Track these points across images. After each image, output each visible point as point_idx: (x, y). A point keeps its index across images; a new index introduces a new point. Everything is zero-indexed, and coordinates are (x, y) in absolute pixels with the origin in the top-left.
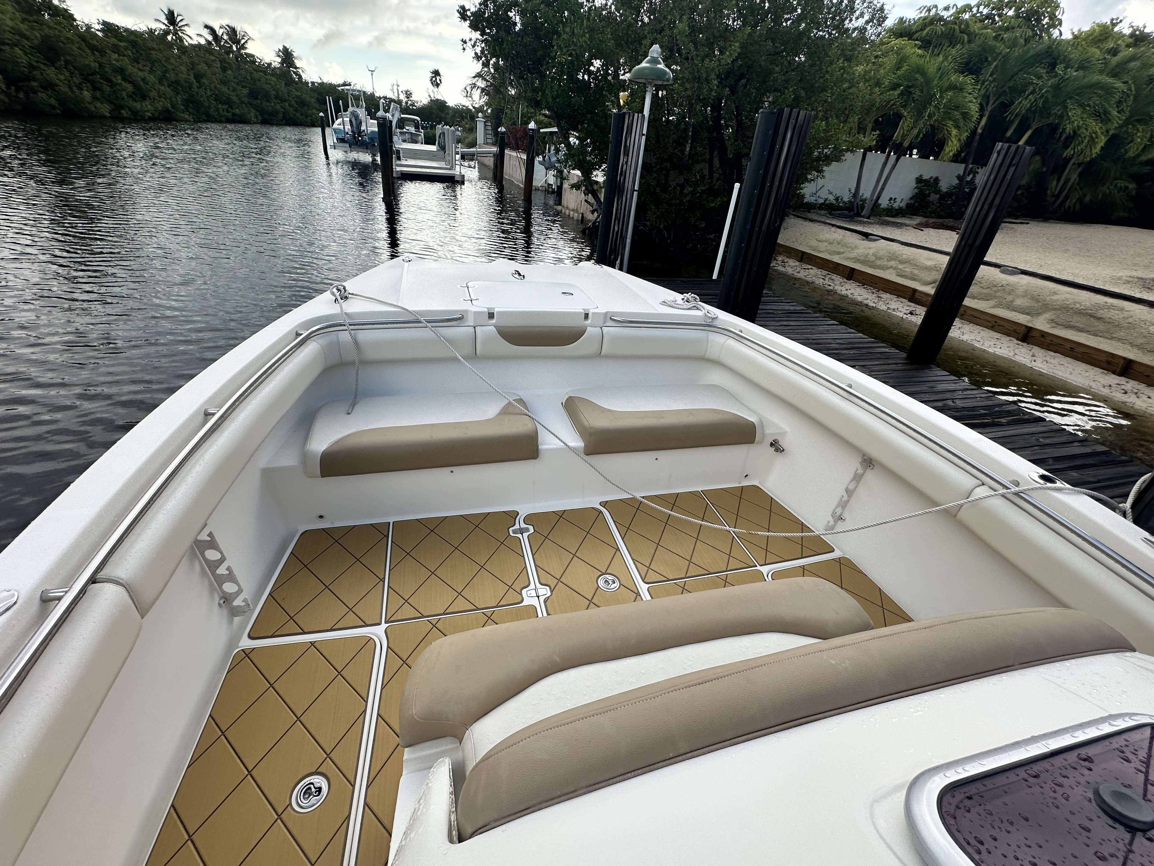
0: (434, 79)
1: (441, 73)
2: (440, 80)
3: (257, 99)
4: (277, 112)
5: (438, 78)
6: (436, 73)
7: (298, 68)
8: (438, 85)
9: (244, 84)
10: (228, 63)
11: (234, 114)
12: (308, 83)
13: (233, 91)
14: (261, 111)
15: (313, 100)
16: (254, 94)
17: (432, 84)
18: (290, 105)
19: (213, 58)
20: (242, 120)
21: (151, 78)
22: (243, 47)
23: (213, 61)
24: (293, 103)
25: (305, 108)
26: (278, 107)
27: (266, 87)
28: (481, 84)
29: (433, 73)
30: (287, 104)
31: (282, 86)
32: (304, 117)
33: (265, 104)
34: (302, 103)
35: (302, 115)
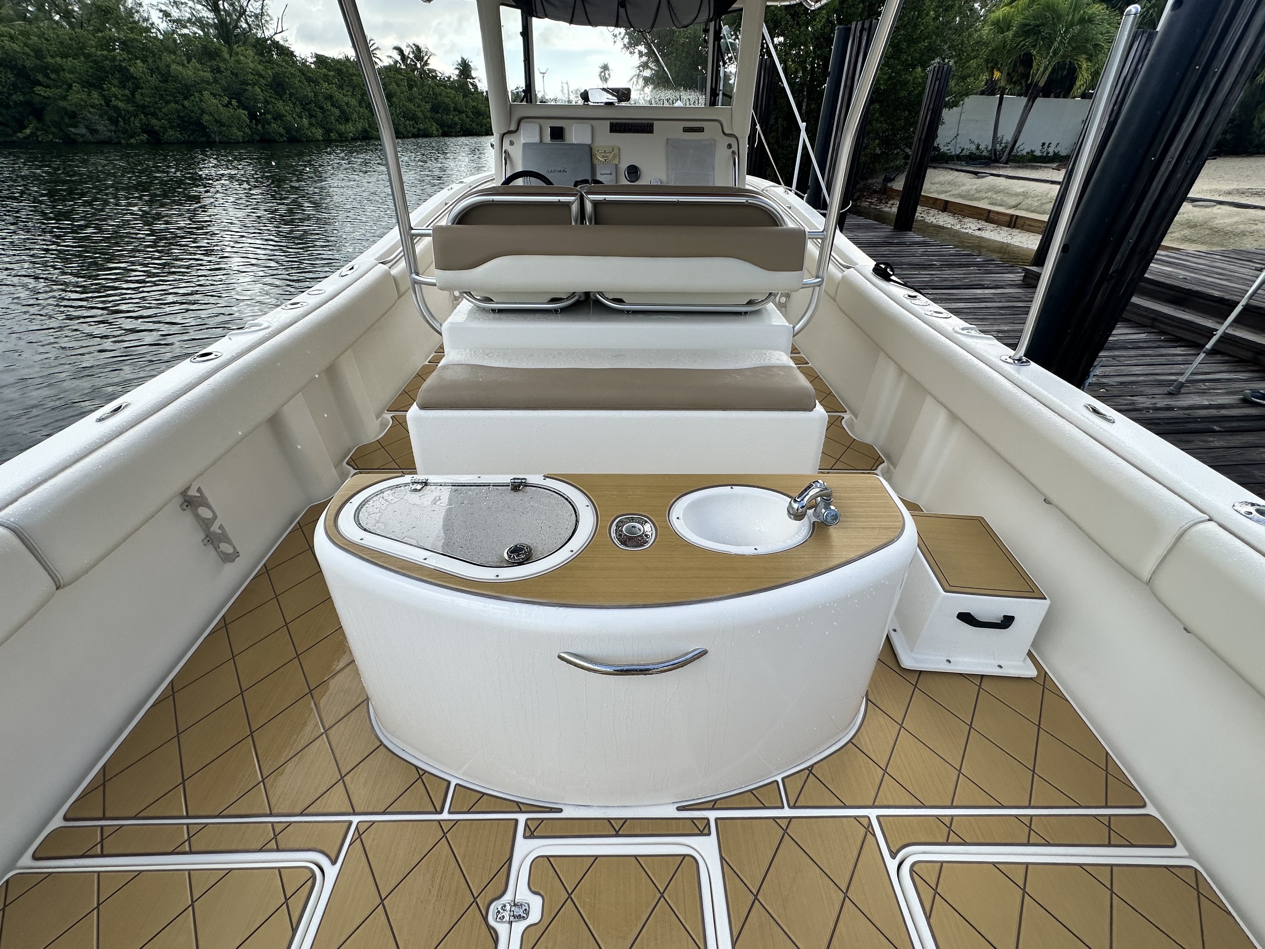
0: (603, 74)
1: (610, 68)
2: (609, 74)
3: (438, 113)
4: (456, 124)
5: (607, 72)
6: (605, 68)
8: (606, 80)
9: (426, 99)
10: (414, 81)
11: (419, 130)
12: (482, 93)
13: (418, 107)
14: (442, 124)
16: (435, 109)
17: (601, 78)
18: (467, 116)
19: (402, 77)
20: (426, 135)
21: (353, 102)
22: (426, 63)
23: (402, 80)
24: (470, 113)
25: (481, 117)
26: (456, 119)
27: (447, 100)
29: (601, 68)
30: (464, 115)
31: (460, 99)
32: (479, 127)
33: (445, 117)
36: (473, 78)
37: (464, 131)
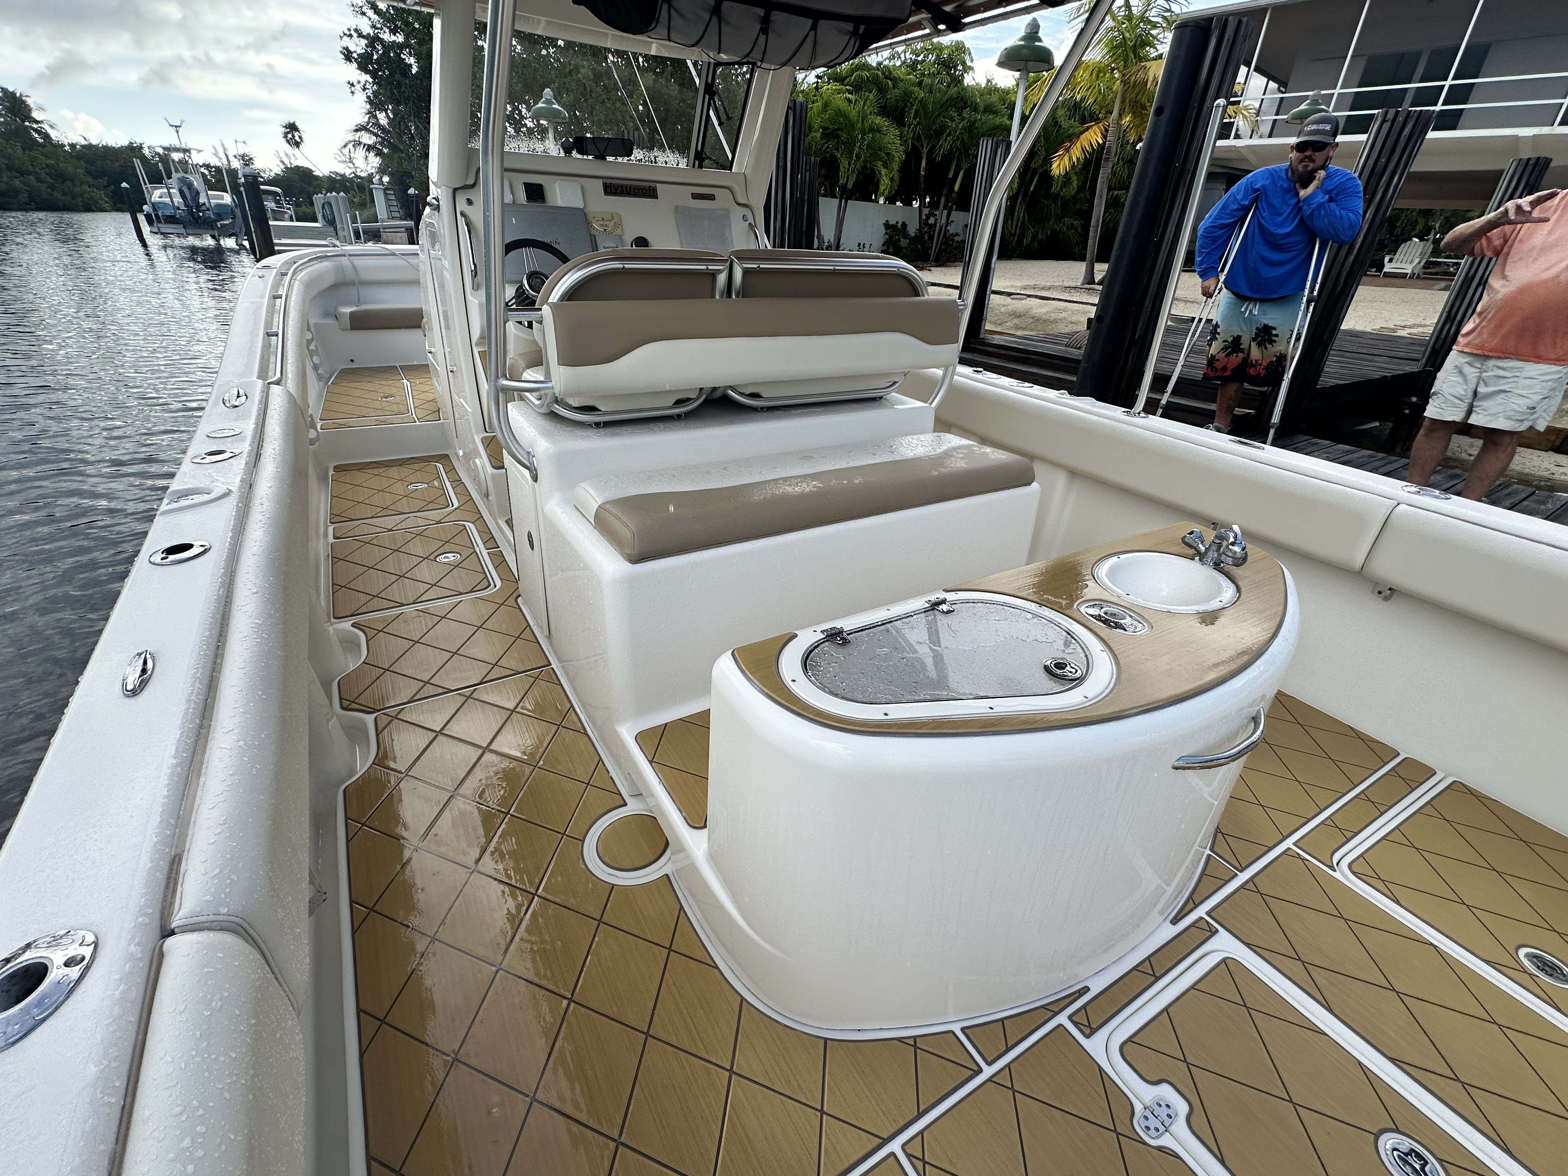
0: (290, 136)
1: (300, 127)
2: (300, 137)
4: (17, 191)
5: (296, 134)
6: (292, 128)
7: (42, 122)
8: (297, 144)
12: (63, 146)
15: (81, 171)
17: (288, 142)
18: (39, 180)
24: (43, 176)
25: (69, 183)
26: (17, 183)
28: (368, 139)
29: (286, 127)
30: (32, 178)
31: (18, 151)
32: (69, 198)
34: (61, 177)
35: (64, 194)
36: (37, 122)
37: (36, 203)
